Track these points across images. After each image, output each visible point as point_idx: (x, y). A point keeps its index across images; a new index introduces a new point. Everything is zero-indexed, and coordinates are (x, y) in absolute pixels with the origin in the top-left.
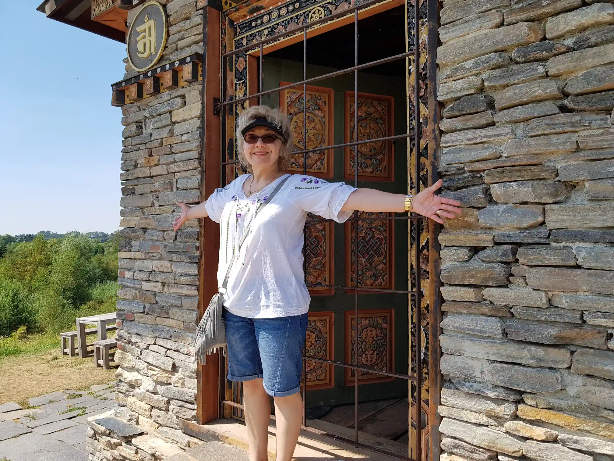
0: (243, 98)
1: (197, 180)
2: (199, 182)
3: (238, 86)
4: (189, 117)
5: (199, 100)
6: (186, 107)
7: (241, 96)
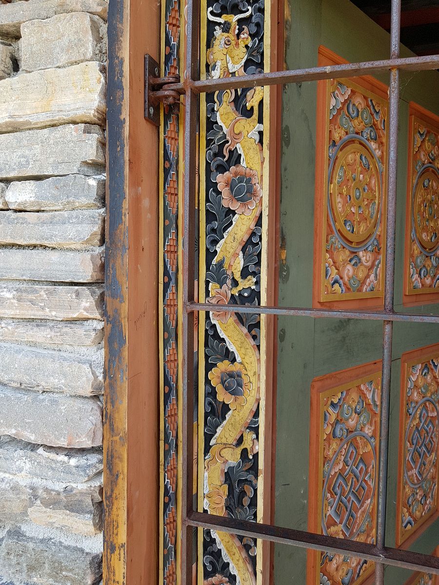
0: (242, 76)
1: (86, 367)
2: (96, 377)
3: (218, 31)
4: (44, 118)
5: (89, 55)
6: (20, 76)
7: (236, 66)
